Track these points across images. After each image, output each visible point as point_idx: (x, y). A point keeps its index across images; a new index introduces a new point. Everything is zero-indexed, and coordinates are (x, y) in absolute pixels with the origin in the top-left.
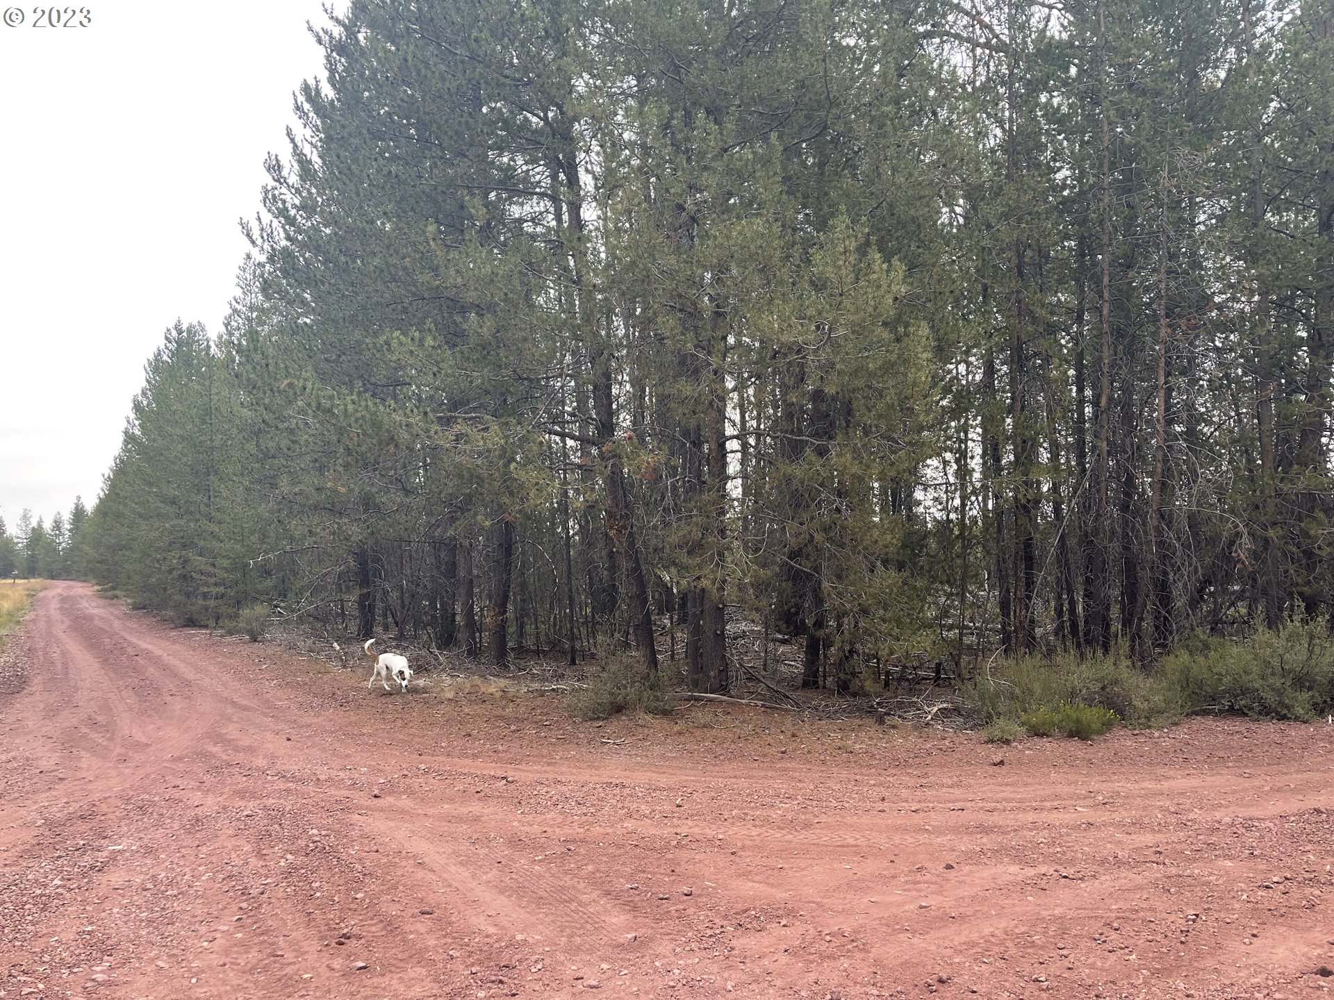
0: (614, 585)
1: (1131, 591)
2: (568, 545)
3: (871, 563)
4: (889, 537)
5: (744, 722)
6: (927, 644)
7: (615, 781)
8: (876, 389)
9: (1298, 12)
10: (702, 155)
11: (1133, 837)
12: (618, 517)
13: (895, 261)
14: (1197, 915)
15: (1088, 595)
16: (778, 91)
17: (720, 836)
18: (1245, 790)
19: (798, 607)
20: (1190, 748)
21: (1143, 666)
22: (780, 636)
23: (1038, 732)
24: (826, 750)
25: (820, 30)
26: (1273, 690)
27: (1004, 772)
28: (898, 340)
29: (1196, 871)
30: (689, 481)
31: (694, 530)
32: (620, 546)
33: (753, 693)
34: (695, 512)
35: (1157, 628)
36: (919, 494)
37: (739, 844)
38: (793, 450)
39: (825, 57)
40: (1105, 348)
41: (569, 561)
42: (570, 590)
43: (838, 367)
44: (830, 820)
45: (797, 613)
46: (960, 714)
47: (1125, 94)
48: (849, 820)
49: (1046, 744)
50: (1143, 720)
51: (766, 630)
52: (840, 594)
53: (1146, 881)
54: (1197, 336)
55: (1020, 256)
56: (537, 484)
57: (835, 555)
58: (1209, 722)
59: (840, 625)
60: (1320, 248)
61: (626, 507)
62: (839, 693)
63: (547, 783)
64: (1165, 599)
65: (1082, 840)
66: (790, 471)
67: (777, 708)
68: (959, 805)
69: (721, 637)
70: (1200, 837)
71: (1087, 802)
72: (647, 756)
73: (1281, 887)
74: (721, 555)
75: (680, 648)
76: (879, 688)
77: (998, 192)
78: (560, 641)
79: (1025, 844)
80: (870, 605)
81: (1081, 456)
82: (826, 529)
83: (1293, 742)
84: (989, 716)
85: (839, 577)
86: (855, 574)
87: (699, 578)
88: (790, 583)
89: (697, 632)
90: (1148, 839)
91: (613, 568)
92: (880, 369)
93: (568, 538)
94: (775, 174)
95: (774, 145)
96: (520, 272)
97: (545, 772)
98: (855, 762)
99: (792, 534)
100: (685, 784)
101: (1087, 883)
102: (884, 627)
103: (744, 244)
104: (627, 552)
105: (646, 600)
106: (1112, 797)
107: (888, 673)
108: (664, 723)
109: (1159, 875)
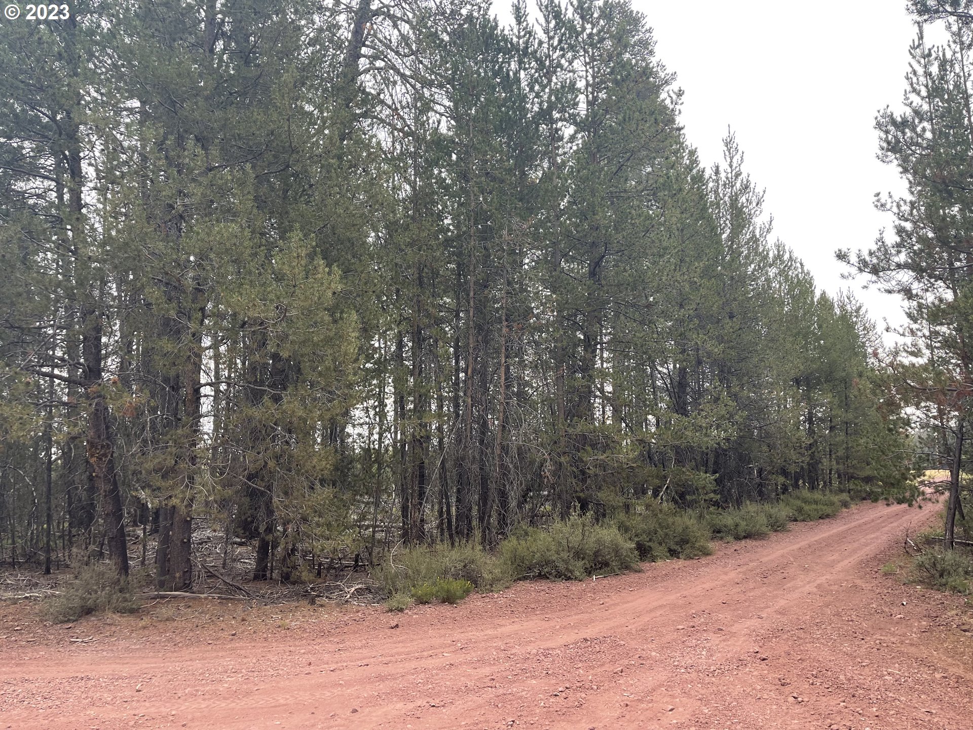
0: (92, 504)
1: (484, 498)
2: (49, 469)
3: (311, 482)
4: (324, 463)
5: (202, 613)
6: (349, 541)
7: (80, 675)
8: (318, 355)
9: (581, 146)
10: (190, 170)
11: (478, 670)
12: (99, 447)
13: (335, 268)
14: (513, 721)
15: (458, 500)
16: (253, 134)
17: (173, 713)
18: (545, 630)
19: (254, 517)
20: (515, 603)
21: (491, 549)
22: (238, 540)
23: (422, 601)
24: (269, 629)
25: (286, 99)
26: (563, 560)
27: (398, 633)
28: (335, 321)
29: (514, 690)
30: (166, 418)
31: (169, 458)
32: (100, 471)
33: (211, 588)
34: (170, 443)
35: (499, 522)
36: (349, 429)
37: (190, 717)
38: (255, 397)
39: (289, 118)
40: (471, 337)
41: (50, 483)
42: (49, 509)
43: (290, 337)
44: (267, 686)
45: (252, 522)
46: (370, 592)
47: (483, 179)
48: (282, 685)
49: (428, 610)
50: (488, 587)
51: (227, 536)
52: (286, 507)
53: (483, 701)
54: (523, 334)
55: (420, 271)
56: (21, 418)
57: (284, 477)
58: (526, 585)
59: (285, 530)
60: (589, 287)
61: (108, 438)
62: (282, 582)
63: (15, 682)
64: (504, 504)
65: (446, 677)
66: (250, 413)
67: (231, 599)
68: (365, 662)
69: (187, 544)
70: (518, 665)
71: (451, 649)
72: (112, 650)
73: (563, 694)
74: (191, 478)
75: (150, 555)
76: (311, 577)
77: (406, 228)
78: (35, 553)
79: (408, 685)
80: (308, 514)
81: (457, 406)
82: (277, 457)
83: (574, 594)
84: (390, 593)
85: (286, 493)
86: (298, 491)
87: (171, 497)
88: (248, 500)
89: (166, 540)
90: (487, 670)
91: (92, 489)
92: (322, 341)
93: (50, 463)
94: (249, 193)
95: (248, 173)
96: (20, 239)
97: (14, 672)
98: (291, 636)
99: (250, 460)
100: (145, 671)
101: (447, 709)
102: (318, 531)
103: (222, 241)
104: (105, 476)
105: (121, 517)
106: (466, 643)
107: (320, 565)
108: (131, 620)
109: (492, 696)
